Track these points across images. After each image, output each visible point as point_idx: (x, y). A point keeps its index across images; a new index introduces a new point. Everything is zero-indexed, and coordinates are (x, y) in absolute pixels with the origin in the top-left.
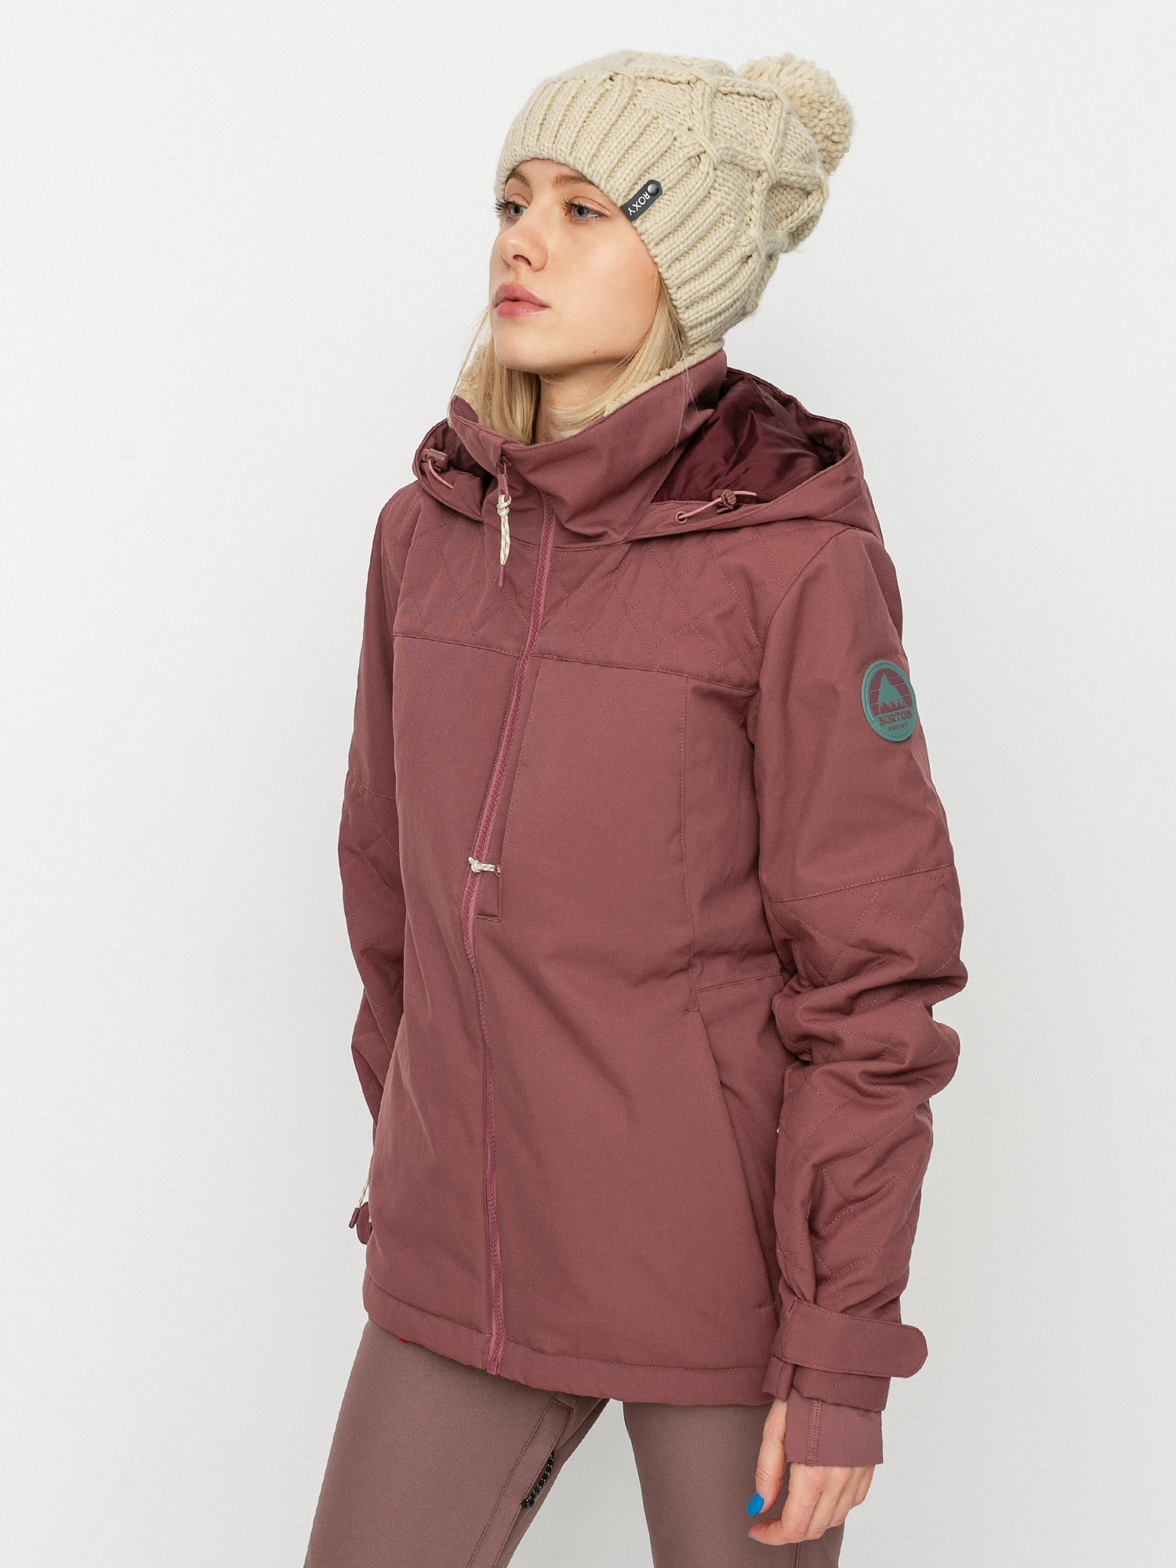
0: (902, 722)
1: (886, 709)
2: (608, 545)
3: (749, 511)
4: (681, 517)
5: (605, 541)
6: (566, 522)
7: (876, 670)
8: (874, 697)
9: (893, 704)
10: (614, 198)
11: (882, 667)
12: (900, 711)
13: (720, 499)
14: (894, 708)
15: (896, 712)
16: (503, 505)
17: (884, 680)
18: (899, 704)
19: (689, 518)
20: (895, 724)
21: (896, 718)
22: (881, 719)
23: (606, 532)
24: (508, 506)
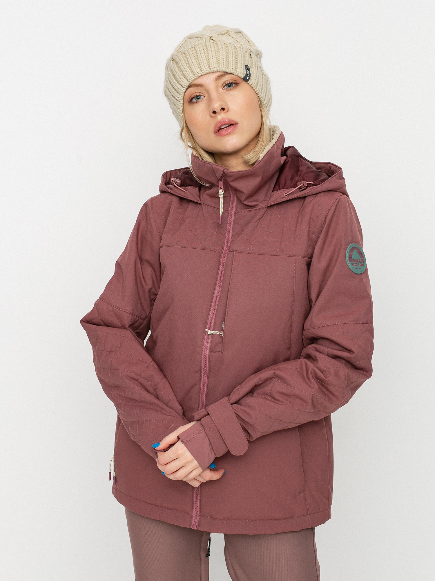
0: (360, 267)
1: (354, 261)
2: (259, 209)
3: (311, 189)
4: (286, 195)
5: (258, 207)
6: (244, 201)
7: (352, 246)
8: (350, 256)
9: (357, 260)
10: (239, 75)
11: (354, 246)
12: (360, 263)
13: (301, 185)
14: (357, 261)
15: (358, 263)
16: (221, 193)
17: (355, 251)
18: (360, 260)
19: (289, 194)
20: (357, 267)
21: (358, 265)
22: (352, 264)
23: (258, 204)
24: (223, 194)
